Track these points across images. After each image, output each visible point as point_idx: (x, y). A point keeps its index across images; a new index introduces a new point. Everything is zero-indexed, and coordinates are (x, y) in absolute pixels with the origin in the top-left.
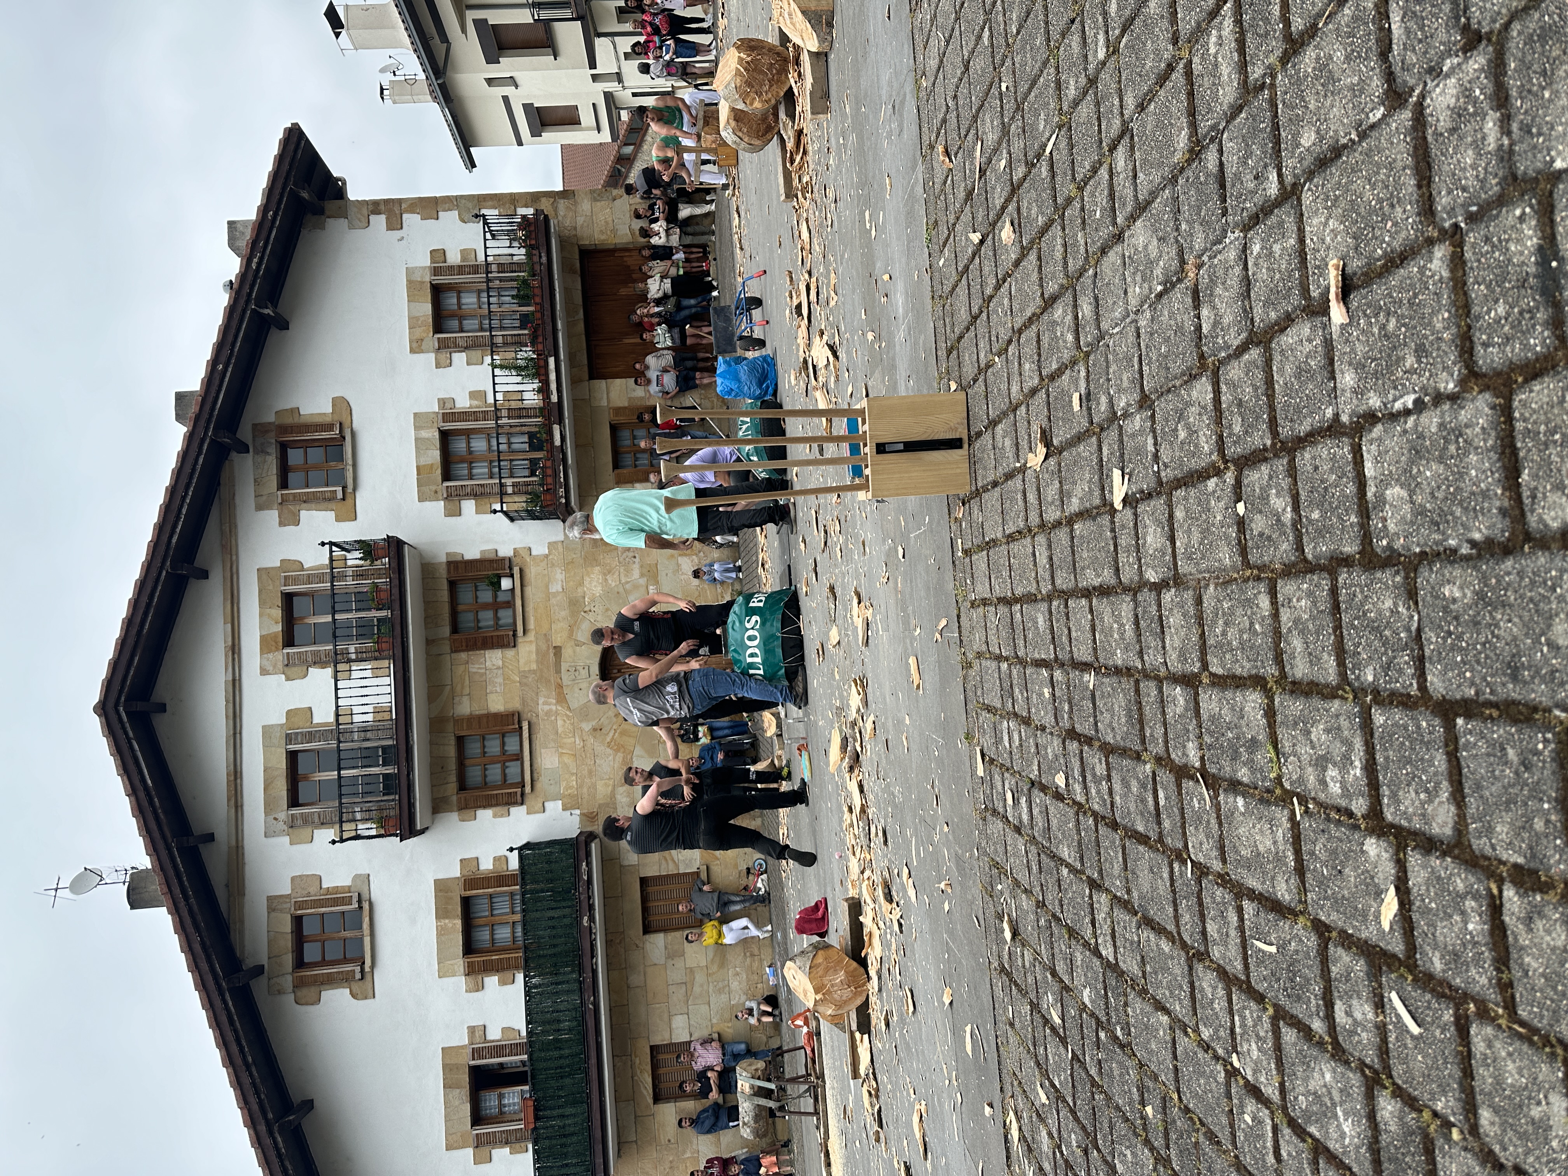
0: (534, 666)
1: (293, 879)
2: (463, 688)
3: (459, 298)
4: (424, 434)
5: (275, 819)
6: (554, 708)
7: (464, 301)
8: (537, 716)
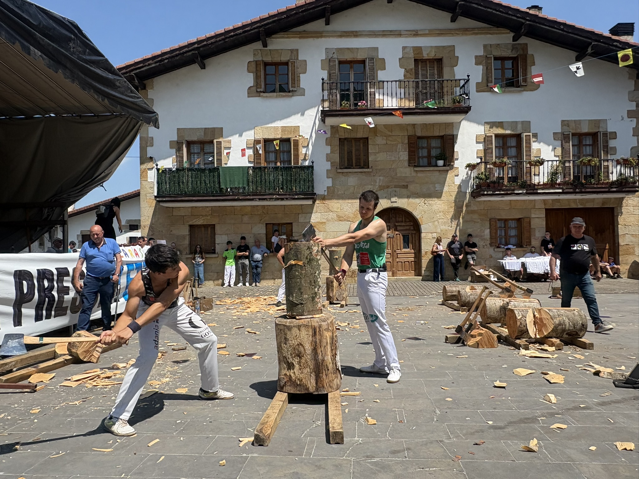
0: (398, 175)
1: (306, 61)
2: (391, 141)
3: (589, 145)
4: (519, 126)
5: (334, 53)
6: (377, 184)
7: (588, 148)
8: (374, 176)
